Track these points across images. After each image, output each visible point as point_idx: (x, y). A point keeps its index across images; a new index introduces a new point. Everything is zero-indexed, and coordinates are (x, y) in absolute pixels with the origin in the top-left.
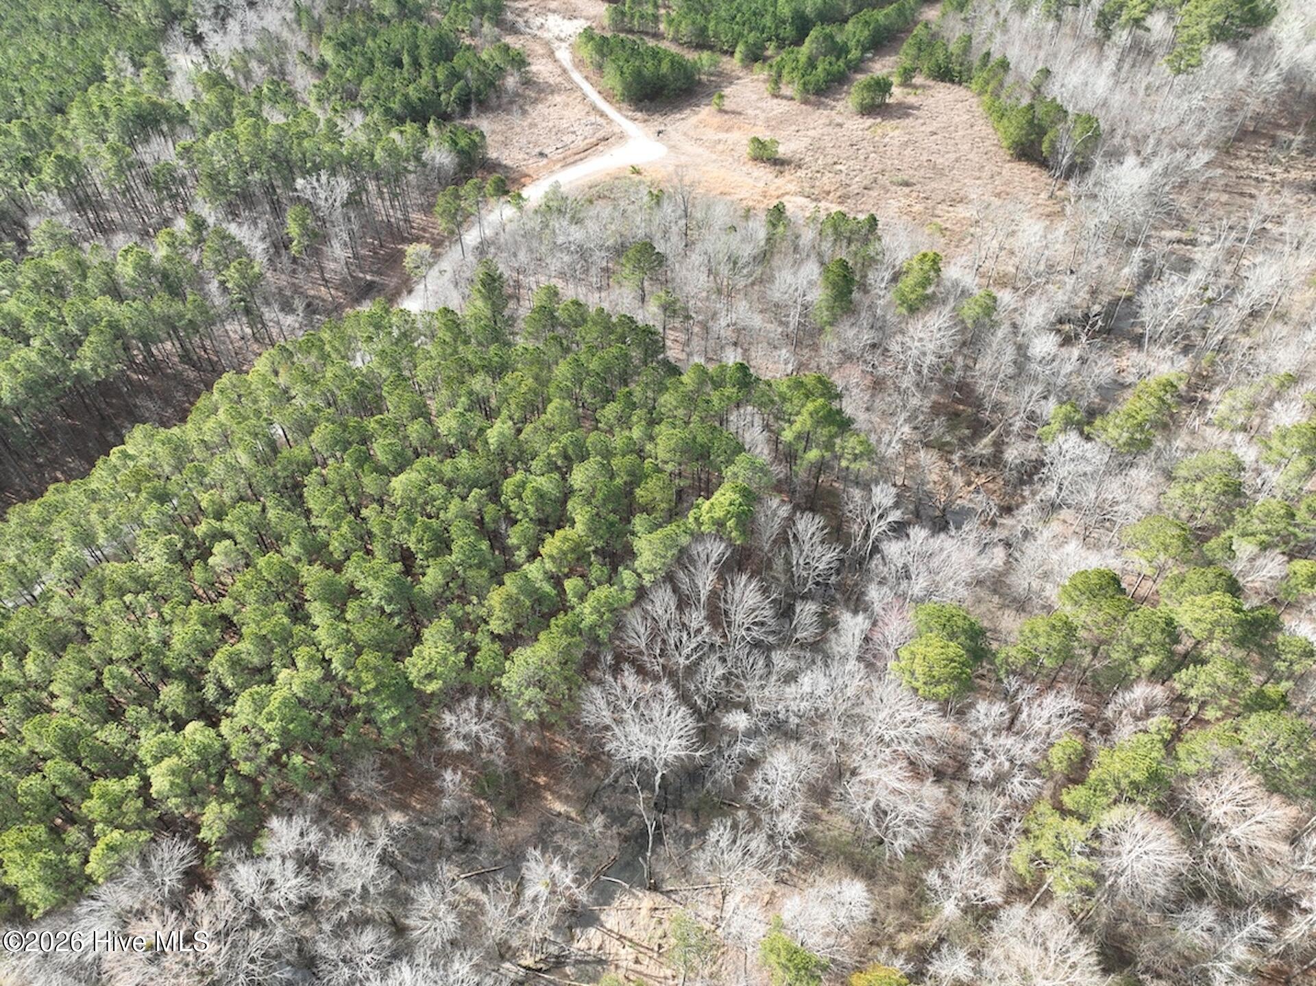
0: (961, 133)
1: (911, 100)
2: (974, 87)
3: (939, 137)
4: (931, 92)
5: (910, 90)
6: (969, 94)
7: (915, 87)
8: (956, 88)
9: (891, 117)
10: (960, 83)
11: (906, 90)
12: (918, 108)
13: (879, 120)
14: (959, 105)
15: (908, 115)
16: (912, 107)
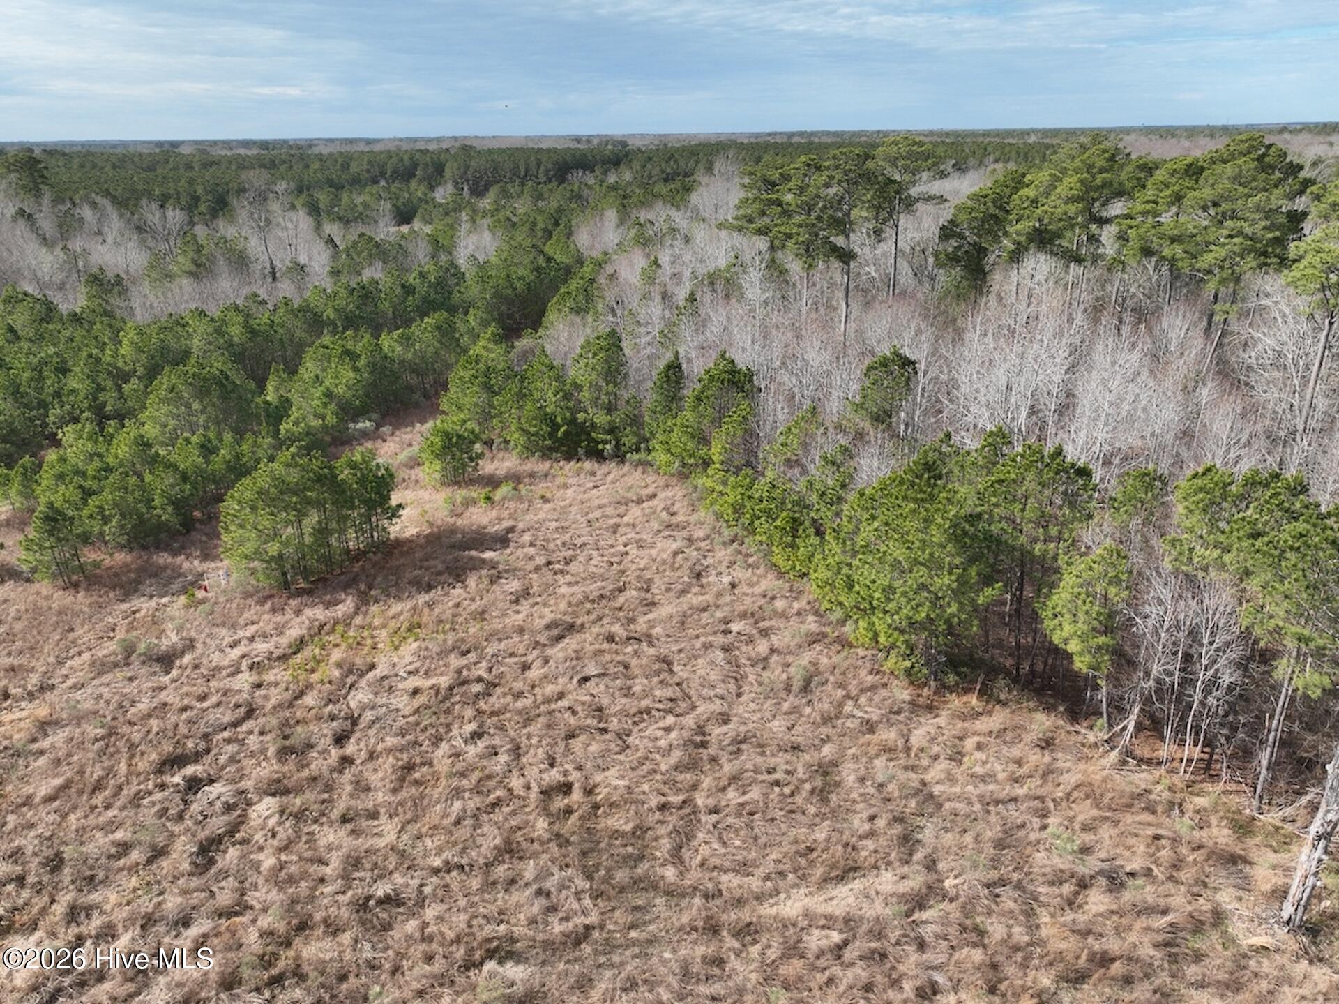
0: (668, 608)
1: (480, 517)
2: (660, 457)
3: (588, 640)
4: (541, 488)
5: (476, 492)
6: (652, 481)
7: (493, 482)
8: (611, 470)
9: (395, 590)
10: (620, 457)
11: (461, 494)
12: (502, 540)
13: (347, 605)
14: (635, 512)
15: (458, 573)
16: (480, 540)
